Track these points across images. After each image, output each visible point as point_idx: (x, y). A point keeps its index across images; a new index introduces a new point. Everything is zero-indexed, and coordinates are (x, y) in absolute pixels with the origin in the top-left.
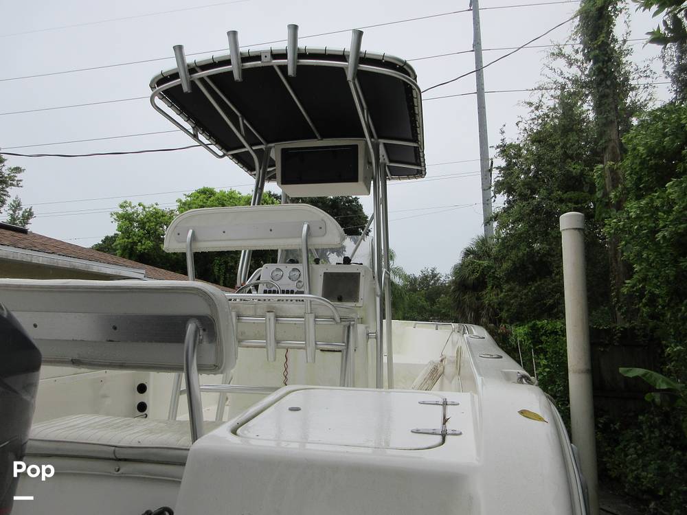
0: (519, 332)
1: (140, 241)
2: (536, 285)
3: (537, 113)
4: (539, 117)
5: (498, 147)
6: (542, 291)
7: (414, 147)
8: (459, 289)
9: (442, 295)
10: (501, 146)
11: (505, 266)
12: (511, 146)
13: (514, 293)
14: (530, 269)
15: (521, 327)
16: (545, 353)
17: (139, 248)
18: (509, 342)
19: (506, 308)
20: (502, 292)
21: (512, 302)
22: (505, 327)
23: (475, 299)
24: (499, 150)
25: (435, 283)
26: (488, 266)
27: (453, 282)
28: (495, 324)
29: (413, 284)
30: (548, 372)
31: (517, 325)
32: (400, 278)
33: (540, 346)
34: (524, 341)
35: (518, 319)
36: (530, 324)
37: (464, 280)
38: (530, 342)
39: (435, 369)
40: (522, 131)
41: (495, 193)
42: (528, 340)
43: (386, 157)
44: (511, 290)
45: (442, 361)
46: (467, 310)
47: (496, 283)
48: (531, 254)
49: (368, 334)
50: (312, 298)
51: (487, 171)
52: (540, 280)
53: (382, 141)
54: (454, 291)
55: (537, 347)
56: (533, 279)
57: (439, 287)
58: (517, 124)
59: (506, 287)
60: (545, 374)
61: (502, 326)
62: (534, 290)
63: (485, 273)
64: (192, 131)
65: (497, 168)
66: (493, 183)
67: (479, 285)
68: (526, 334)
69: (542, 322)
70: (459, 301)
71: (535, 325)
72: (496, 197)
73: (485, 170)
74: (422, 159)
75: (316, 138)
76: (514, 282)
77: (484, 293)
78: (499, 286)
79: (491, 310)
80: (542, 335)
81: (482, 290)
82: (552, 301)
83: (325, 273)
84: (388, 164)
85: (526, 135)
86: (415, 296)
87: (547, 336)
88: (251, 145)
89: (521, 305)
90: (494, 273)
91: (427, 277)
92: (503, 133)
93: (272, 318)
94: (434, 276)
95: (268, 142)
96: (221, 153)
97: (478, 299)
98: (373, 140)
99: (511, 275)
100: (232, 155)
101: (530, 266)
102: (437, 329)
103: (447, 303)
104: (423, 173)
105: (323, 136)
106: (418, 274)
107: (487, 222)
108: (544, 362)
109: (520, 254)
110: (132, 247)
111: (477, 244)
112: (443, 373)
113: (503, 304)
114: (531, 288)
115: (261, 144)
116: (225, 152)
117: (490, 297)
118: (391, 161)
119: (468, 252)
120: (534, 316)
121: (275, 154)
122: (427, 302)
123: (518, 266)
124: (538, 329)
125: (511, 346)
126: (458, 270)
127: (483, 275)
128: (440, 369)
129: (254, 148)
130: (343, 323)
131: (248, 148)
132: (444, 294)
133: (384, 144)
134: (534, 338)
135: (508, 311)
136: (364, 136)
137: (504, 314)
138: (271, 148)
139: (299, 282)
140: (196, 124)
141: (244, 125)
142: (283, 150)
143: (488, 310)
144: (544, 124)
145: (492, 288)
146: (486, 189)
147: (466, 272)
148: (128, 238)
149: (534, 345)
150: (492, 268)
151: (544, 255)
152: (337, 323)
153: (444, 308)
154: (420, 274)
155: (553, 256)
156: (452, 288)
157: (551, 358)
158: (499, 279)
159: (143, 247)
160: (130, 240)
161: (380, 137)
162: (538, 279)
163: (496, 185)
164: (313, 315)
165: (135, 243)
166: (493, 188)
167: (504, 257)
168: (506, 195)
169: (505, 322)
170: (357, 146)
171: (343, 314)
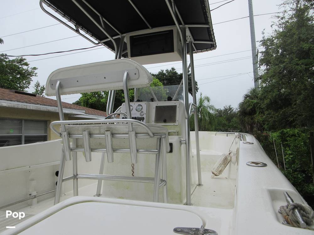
0: (274, 136)
1: (90, 98)
2: (283, 111)
3: (282, 21)
4: (283, 23)
5: (261, 41)
6: (286, 114)
7: (207, 27)
8: (242, 115)
9: (234, 118)
10: (263, 40)
11: (266, 102)
12: (268, 39)
13: (271, 115)
14: (280, 103)
15: (275, 133)
16: (289, 146)
17: (90, 101)
18: (268, 140)
19: (266, 123)
20: (264, 115)
21: (270, 120)
22: (266, 132)
23: (250, 119)
24: (261, 43)
25: (230, 113)
26: (257, 103)
27: (239, 111)
28: (261, 131)
29: (220, 113)
30: (292, 158)
31: (272, 132)
32: (212, 110)
33: (286, 143)
34: (277, 140)
35: (273, 128)
36: (280, 131)
37: (245, 110)
38: (280, 140)
39: (226, 159)
40: (274, 32)
41: (260, 65)
42: (279, 139)
43: (191, 37)
44: (269, 114)
45: (230, 154)
46: (246, 125)
47: (261, 111)
48: (280, 95)
49: (180, 142)
50: (132, 121)
51: (255, 56)
52: (285, 108)
53: (187, 26)
54: (240, 116)
55: (284, 143)
56: (281, 108)
57: (233, 114)
58: (271, 26)
59: (266, 113)
60: (290, 159)
61: (265, 132)
62: (282, 114)
63: (255, 106)
64: (75, 28)
65: (261, 53)
66: (259, 60)
67: (252, 112)
68: (277, 136)
69: (287, 130)
70: (242, 120)
71: (283, 131)
72: (260, 68)
73: (254, 55)
74: (213, 36)
75: (149, 28)
76: (271, 110)
77: (255, 116)
78: (263, 113)
79: (259, 124)
80: (287, 137)
81: (253, 115)
82: (292, 119)
83: (156, 107)
84: (193, 42)
85: (276, 33)
86: (221, 119)
87: (290, 137)
88: (112, 36)
89: (274, 121)
90: (260, 106)
91: (227, 109)
92: (263, 33)
93: (109, 135)
94: (230, 109)
95: (122, 33)
96: (97, 42)
97: (252, 119)
98: (181, 26)
99: (269, 107)
100: (104, 43)
101: (279, 101)
102: (227, 136)
103: (237, 122)
104: (215, 45)
105: (153, 26)
106: (222, 108)
107: (256, 80)
108: (290, 152)
109: (274, 94)
110: (87, 101)
111: (251, 92)
112: (231, 160)
113: (265, 121)
114: (280, 113)
115: (118, 35)
116: (99, 41)
117: (258, 118)
118: (195, 40)
119: (247, 96)
120: (282, 127)
121: (127, 40)
122: (226, 121)
123: (273, 101)
124: (285, 134)
125: (269, 142)
126: (242, 105)
127: (254, 107)
128: (229, 158)
129: (114, 38)
130: (155, 137)
131: (110, 39)
132: (235, 117)
133: (189, 28)
134: (282, 139)
135: (268, 124)
136: (175, 24)
137: (266, 126)
138: (124, 37)
139: (142, 112)
140: (77, 24)
141: (104, 21)
142: (131, 37)
143: (257, 124)
144: (286, 27)
145: (259, 113)
146: (255, 63)
147: (246, 106)
148: (85, 97)
149: (283, 142)
150: (259, 103)
151: (288, 95)
152: (151, 137)
153: (235, 124)
154: (223, 108)
155: (293, 95)
156: (239, 114)
157: (293, 149)
158: (263, 109)
159: (92, 101)
160: (86, 98)
161: (186, 24)
162: (284, 108)
163: (260, 61)
164: (134, 132)
165: (88, 99)
166: (258, 63)
167: (265, 97)
168: (265, 66)
169: (266, 130)
170: (172, 30)
171: (155, 131)
